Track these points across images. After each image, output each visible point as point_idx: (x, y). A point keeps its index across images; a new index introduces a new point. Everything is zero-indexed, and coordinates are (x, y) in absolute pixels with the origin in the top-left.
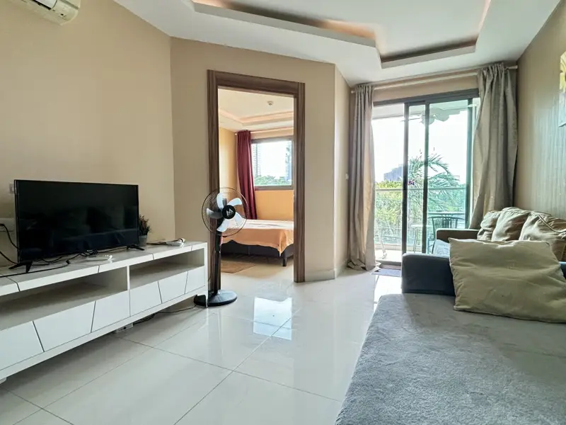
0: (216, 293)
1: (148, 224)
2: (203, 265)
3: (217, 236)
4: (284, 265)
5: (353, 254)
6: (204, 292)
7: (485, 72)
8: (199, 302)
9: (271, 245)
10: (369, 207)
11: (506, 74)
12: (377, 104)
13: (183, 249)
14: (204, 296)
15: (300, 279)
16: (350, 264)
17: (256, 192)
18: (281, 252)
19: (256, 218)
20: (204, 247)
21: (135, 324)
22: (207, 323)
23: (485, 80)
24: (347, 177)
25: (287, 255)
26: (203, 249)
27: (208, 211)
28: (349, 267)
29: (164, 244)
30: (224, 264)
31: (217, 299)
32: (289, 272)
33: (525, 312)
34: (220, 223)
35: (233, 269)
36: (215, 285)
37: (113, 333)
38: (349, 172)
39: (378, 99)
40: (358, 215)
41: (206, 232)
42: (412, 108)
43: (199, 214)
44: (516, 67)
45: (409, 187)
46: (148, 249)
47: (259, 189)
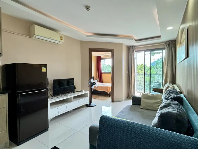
0: (91, 104)
1: (76, 87)
2: (88, 96)
3: (91, 89)
4: (110, 97)
5: (129, 94)
6: (88, 103)
7: (166, 43)
8: (87, 106)
9: (106, 91)
10: (134, 81)
11: (172, 44)
12: (136, 51)
13: (83, 93)
14: (88, 104)
15: (113, 101)
16: (128, 97)
17: (102, 74)
18: (108, 93)
19: (102, 82)
20: (88, 92)
21: (73, 110)
22: (89, 111)
23: (166, 45)
24: (127, 72)
25: (110, 94)
26: (88, 93)
27: (89, 83)
28: (128, 98)
29: (79, 91)
30: (93, 96)
31: (91, 105)
32: (110, 99)
33: (152, 109)
34: (92, 86)
35: (95, 98)
36: (91, 102)
37: (69, 111)
38: (128, 71)
39: (136, 50)
40: (131, 83)
41: (89, 88)
42: (146, 53)
43: (87, 84)
44: (175, 42)
45: (145, 75)
46: (76, 93)
47: (103, 73)
